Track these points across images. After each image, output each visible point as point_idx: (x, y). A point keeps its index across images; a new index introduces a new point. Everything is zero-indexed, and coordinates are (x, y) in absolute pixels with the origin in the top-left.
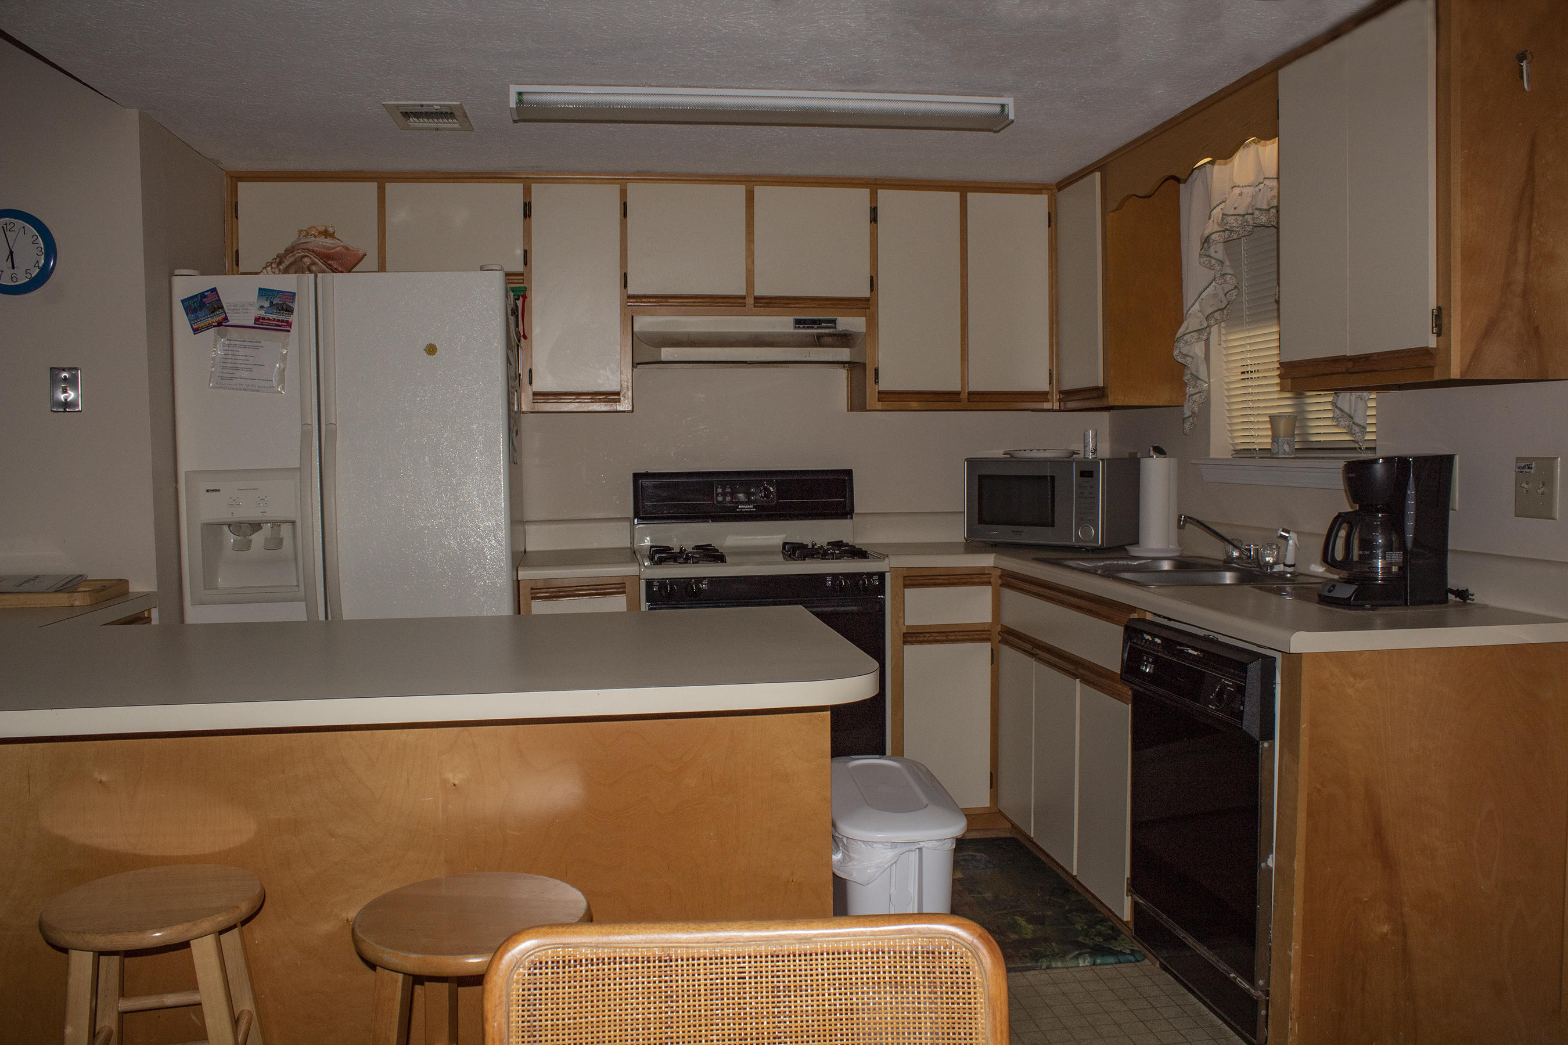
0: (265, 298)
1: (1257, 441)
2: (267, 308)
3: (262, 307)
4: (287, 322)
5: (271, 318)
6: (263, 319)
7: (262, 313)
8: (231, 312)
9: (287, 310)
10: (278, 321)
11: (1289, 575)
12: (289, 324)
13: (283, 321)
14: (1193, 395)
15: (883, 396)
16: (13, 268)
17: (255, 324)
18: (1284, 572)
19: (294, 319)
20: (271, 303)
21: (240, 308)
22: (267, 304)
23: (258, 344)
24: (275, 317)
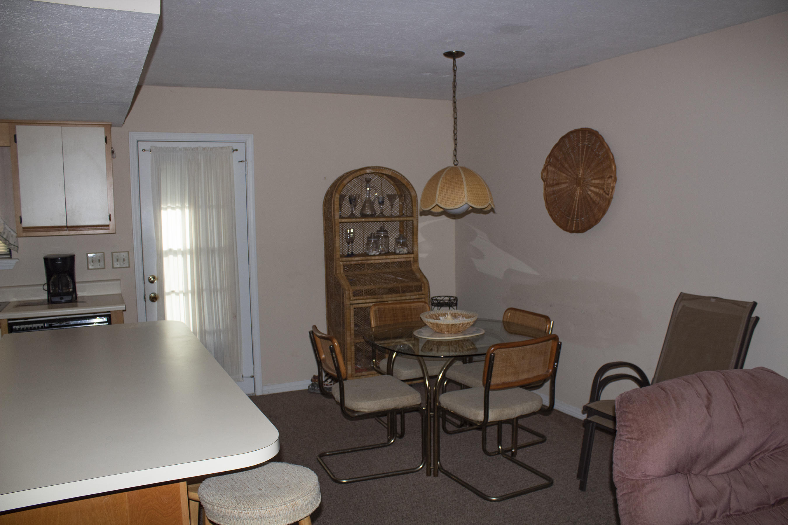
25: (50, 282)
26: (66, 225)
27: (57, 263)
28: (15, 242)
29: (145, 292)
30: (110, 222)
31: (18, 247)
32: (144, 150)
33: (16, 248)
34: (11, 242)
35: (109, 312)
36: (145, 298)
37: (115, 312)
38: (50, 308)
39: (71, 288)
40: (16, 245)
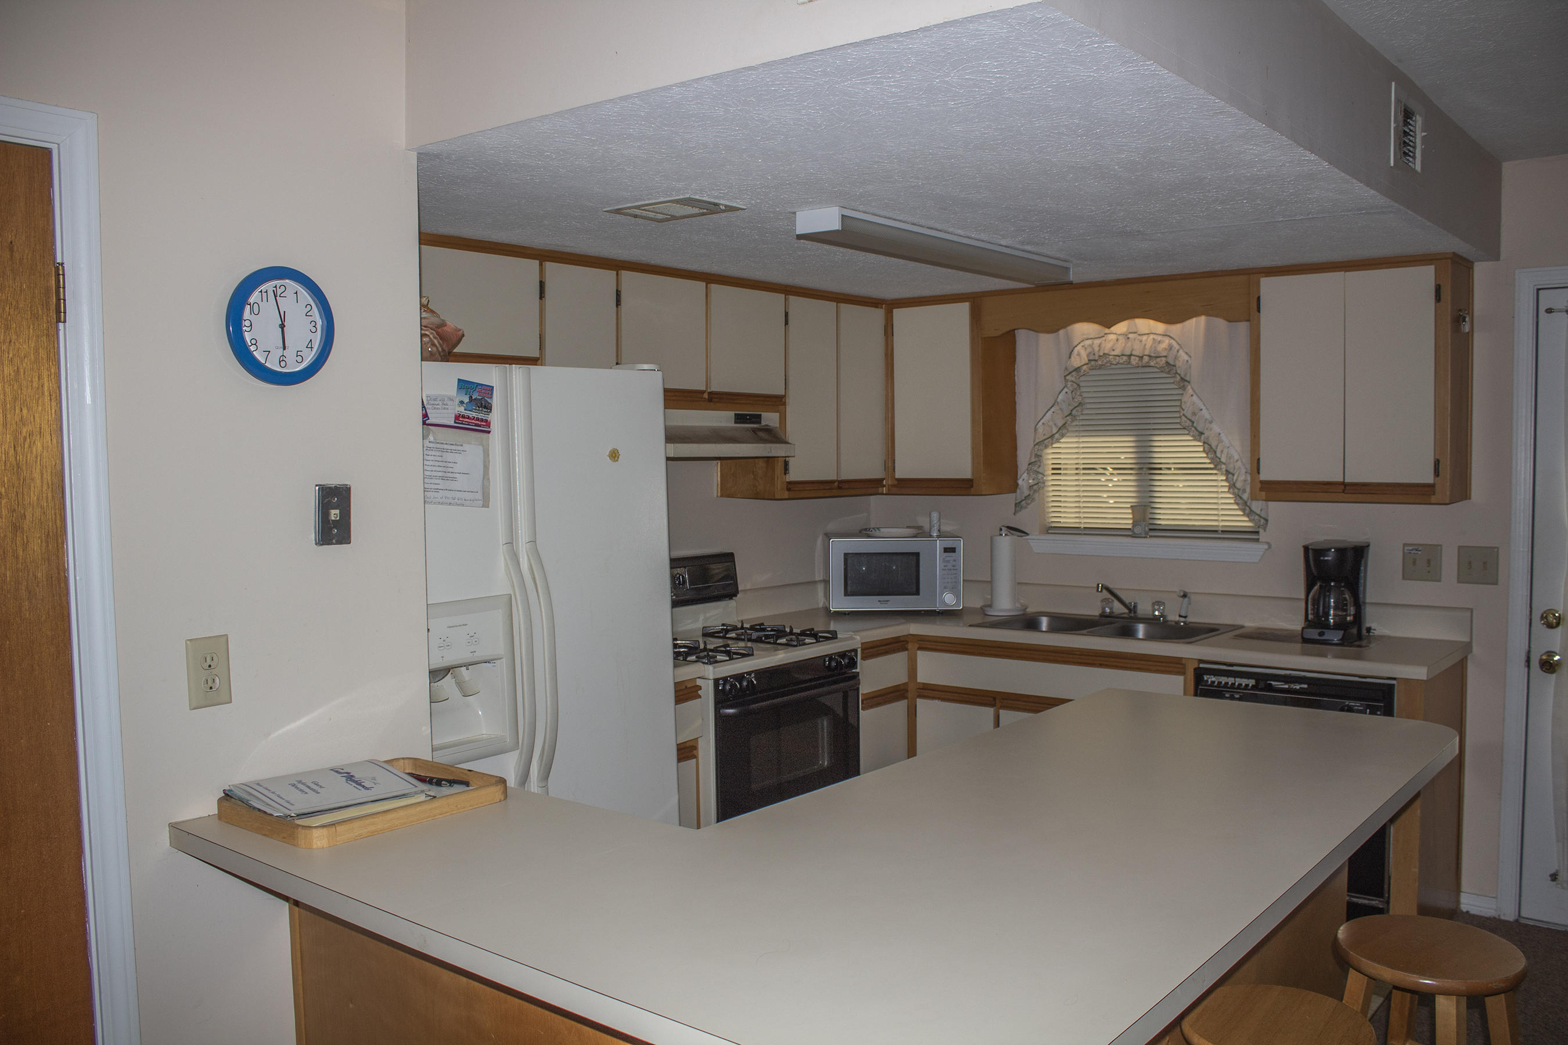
0: (464, 391)
1: (1062, 520)
2: (467, 403)
3: (462, 402)
4: (486, 421)
5: (471, 416)
6: (463, 417)
7: (461, 410)
8: (430, 406)
9: (485, 407)
10: (478, 419)
11: (1182, 624)
12: (488, 424)
13: (482, 420)
14: (1033, 486)
15: (791, 486)
16: (284, 348)
17: (455, 422)
18: (1178, 621)
19: (495, 418)
20: (471, 397)
21: (440, 403)
22: (466, 400)
23: (460, 448)
24: (474, 415)
25: (1310, 597)
26: (1342, 480)
27: (1322, 558)
28: (1261, 510)
29: (1529, 647)
30: (1437, 479)
31: (1267, 520)
32: (1549, 311)
33: (1262, 521)
34: (1253, 509)
35: (1395, 679)
36: (1528, 661)
37: (1407, 681)
38: (1304, 653)
39: (1350, 615)
40: (1262, 515)
